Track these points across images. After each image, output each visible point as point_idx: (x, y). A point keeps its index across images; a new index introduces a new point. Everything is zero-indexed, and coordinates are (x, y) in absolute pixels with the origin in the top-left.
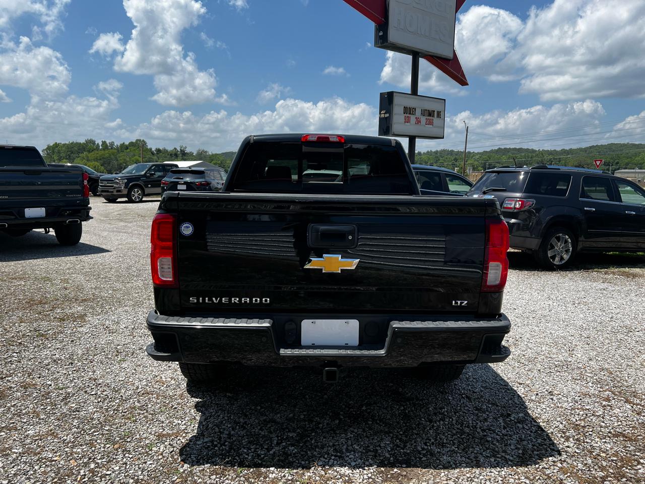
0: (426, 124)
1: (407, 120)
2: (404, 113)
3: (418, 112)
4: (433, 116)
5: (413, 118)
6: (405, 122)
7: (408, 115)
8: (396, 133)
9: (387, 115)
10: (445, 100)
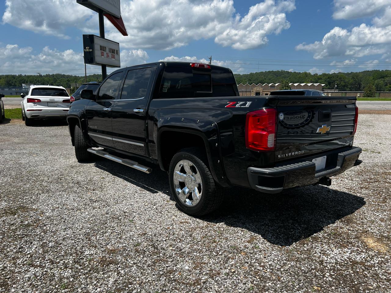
0: (112, 58)
1: (102, 55)
2: (101, 50)
3: (107, 50)
4: (115, 53)
5: (105, 53)
6: (101, 56)
7: (102, 51)
8: (97, 62)
9: (91, 50)
10: (119, 43)
